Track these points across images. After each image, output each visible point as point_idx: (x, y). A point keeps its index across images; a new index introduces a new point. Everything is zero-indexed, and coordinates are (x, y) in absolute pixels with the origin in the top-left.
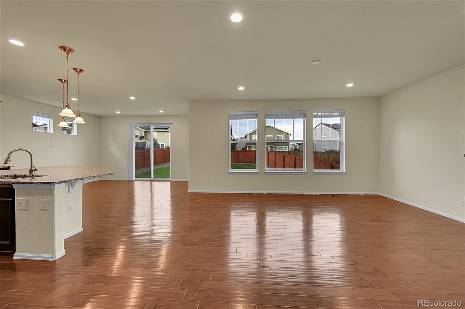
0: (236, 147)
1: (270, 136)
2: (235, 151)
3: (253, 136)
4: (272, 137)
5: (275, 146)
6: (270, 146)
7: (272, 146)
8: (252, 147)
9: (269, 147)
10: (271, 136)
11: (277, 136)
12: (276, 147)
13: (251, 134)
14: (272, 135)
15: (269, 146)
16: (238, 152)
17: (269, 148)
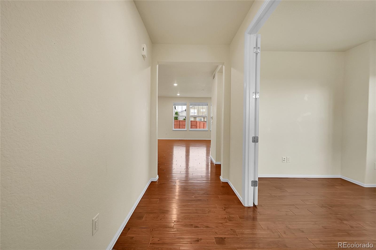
0: (178, 118)
2: (177, 120)
7: (205, 118)
16: (179, 121)
17: (203, 119)
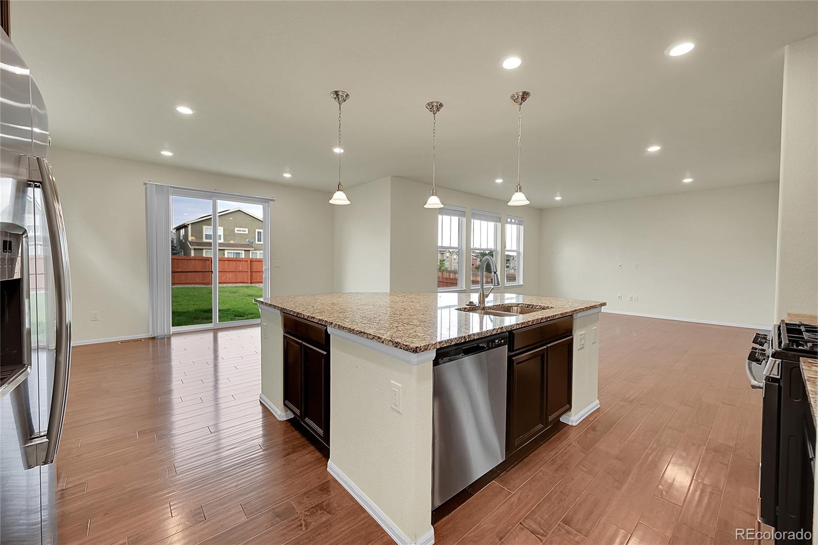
1: (243, 231)
3: (204, 227)
4: (247, 232)
5: (254, 250)
6: (245, 250)
8: (204, 251)
9: (243, 252)
10: (245, 231)
11: (257, 230)
12: (256, 252)
13: (200, 223)
14: (247, 230)
15: (242, 250)
